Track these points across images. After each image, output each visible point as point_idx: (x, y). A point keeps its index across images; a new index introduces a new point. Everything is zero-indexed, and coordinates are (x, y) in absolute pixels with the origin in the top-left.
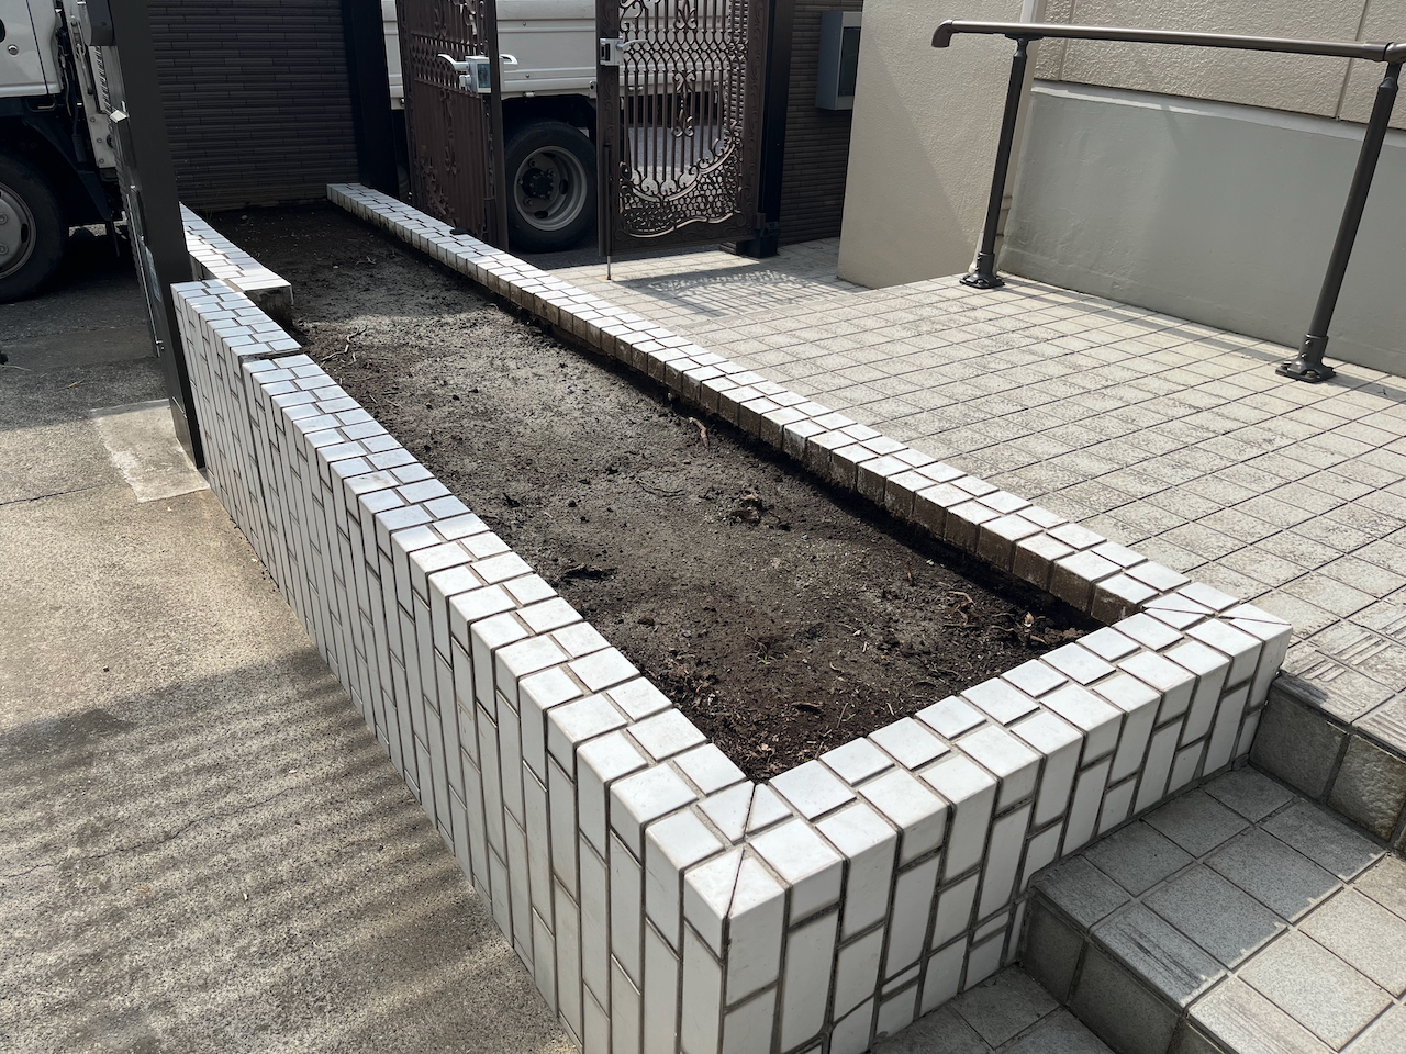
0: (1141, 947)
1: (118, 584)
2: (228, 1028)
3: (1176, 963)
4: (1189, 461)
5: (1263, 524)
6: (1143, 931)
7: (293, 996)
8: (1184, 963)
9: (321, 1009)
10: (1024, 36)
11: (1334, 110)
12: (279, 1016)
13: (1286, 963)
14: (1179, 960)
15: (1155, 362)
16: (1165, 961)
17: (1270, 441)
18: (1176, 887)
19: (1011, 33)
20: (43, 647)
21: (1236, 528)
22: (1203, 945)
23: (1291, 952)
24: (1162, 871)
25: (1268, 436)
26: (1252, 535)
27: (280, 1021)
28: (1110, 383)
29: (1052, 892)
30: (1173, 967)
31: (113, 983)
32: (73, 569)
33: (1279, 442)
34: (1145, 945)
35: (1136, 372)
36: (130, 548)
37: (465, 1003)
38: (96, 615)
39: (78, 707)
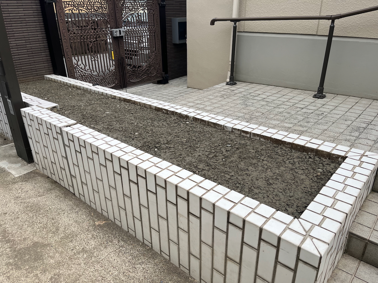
1: (21, 202)
10: (235, 21)
11: (316, 33)
15: (285, 98)
17: (323, 114)
19: (232, 20)
20: (7, 226)
25: (322, 112)
28: (279, 105)
32: (4, 201)
33: (325, 114)
35: (282, 101)
36: (20, 191)
38: (19, 213)
39: (29, 242)
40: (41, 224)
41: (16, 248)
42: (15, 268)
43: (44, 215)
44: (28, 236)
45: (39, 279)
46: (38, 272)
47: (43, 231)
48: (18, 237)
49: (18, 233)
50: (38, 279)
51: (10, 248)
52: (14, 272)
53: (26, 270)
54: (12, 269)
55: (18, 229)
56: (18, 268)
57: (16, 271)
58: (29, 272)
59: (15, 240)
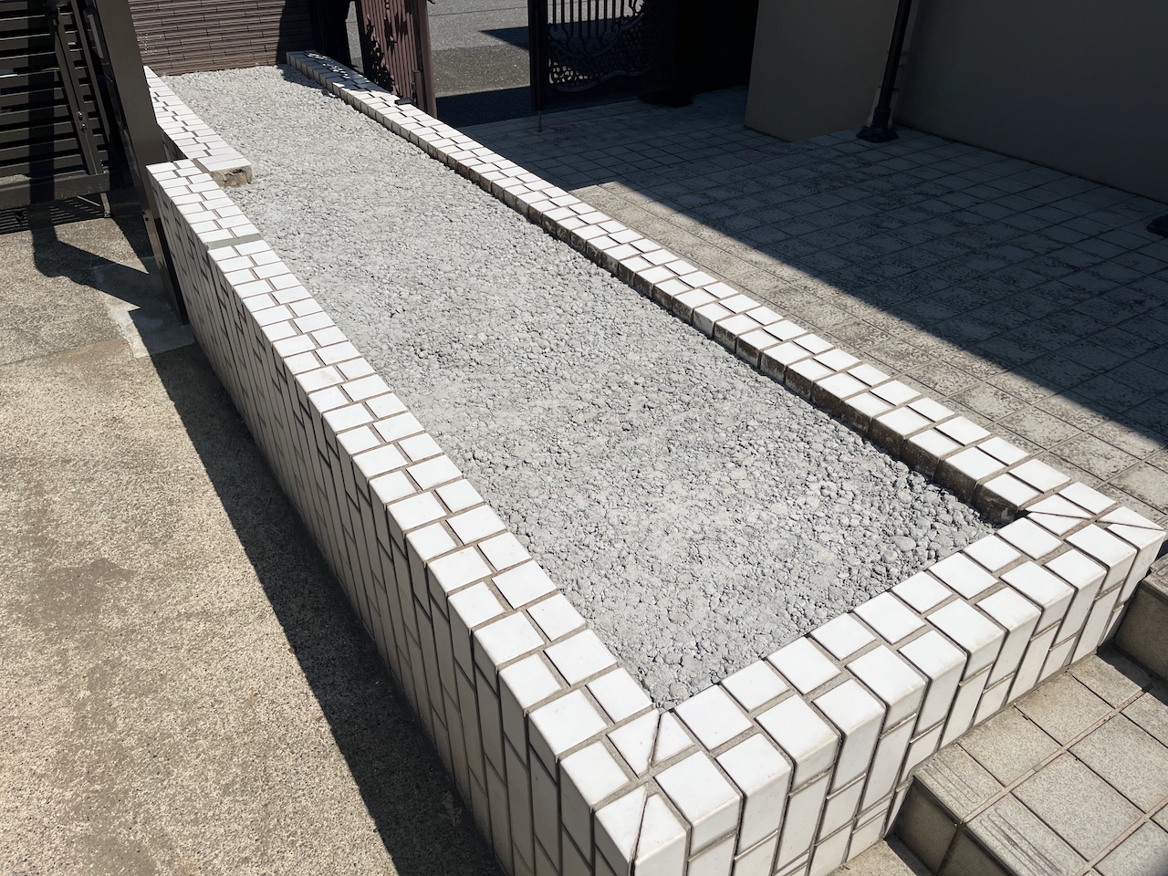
0: (1009, 839)
1: (118, 437)
2: (215, 861)
3: (1040, 855)
4: (1066, 324)
5: (1133, 392)
6: (1012, 823)
7: (269, 831)
8: (1047, 856)
9: (293, 843)
12: (258, 848)
13: (1139, 855)
14: (1043, 852)
15: (1036, 218)
16: (1031, 853)
17: (1141, 303)
18: (1043, 776)
20: (56, 499)
21: (1109, 397)
22: (1065, 837)
23: (1145, 843)
24: (1031, 760)
25: (1139, 296)
26: (1122, 404)
27: (259, 853)
28: (994, 242)
29: (929, 782)
30: (1037, 859)
31: (119, 818)
32: (80, 424)
33: (1149, 303)
34: (1013, 837)
35: (1019, 229)
36: (128, 403)
37: (415, 840)
38: (100, 467)
39: (87, 556)
40: (137, 510)
41: (50, 564)
42: (23, 621)
43: (156, 485)
44: (91, 538)
45: (65, 663)
46: (72, 645)
47: (133, 531)
48: (67, 535)
49: (74, 523)
50: (64, 665)
51: (35, 561)
52: (19, 630)
53: (47, 631)
54: (15, 622)
55: (77, 512)
56: (31, 622)
57: (25, 628)
58: (50, 640)
59: (57, 541)
